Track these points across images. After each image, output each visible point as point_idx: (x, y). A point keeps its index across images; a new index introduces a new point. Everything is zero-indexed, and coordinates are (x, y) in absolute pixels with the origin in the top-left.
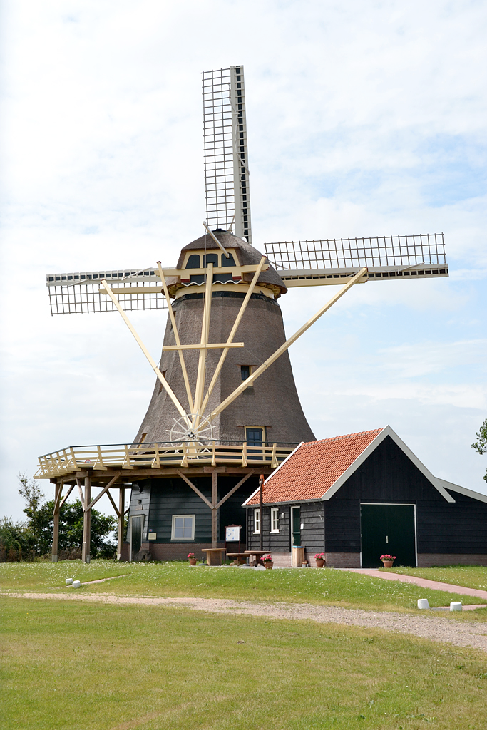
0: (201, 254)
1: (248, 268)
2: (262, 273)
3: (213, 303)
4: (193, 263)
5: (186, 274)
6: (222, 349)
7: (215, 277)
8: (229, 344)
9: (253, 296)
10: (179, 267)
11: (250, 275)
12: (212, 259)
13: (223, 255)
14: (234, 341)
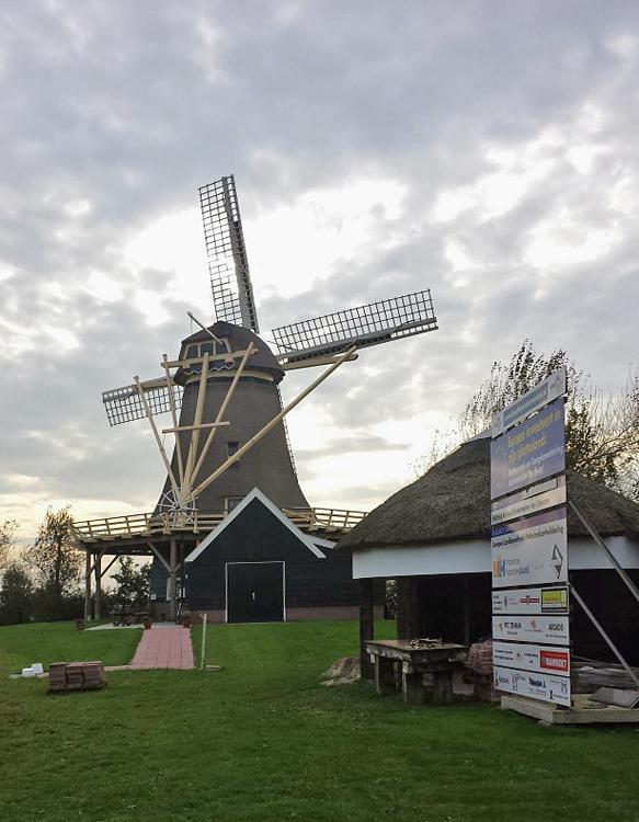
0: (199, 345)
1: (238, 354)
2: (250, 356)
3: (208, 389)
4: (193, 354)
5: (186, 365)
6: (211, 428)
7: (211, 364)
8: (218, 423)
9: (241, 379)
10: (180, 358)
11: (239, 360)
12: (208, 349)
13: (217, 343)
14: (222, 421)
